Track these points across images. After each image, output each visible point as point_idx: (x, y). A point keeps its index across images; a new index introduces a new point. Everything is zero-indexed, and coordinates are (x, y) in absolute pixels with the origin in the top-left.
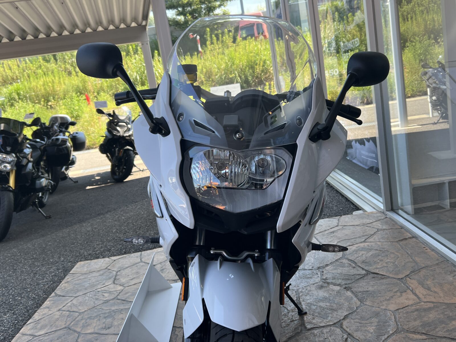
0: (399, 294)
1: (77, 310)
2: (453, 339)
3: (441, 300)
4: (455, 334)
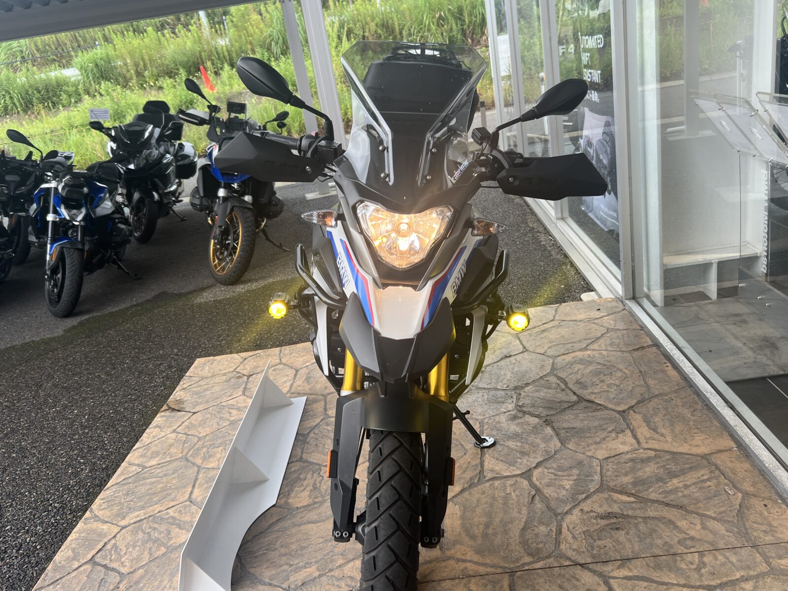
1: (197, 434)
2: (667, 505)
3: (666, 447)
4: (672, 497)
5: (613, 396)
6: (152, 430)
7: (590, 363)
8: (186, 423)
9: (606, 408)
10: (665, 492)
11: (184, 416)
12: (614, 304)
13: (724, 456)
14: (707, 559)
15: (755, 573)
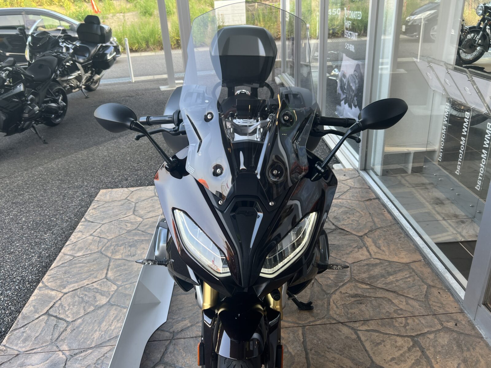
0: (356, 250)
1: (106, 237)
2: (387, 290)
3: (386, 258)
4: (390, 286)
5: (355, 227)
6: (77, 233)
7: (341, 207)
8: (98, 230)
9: (352, 234)
10: (386, 283)
11: (96, 226)
12: (353, 172)
13: (417, 264)
14: (410, 321)
15: (435, 330)
